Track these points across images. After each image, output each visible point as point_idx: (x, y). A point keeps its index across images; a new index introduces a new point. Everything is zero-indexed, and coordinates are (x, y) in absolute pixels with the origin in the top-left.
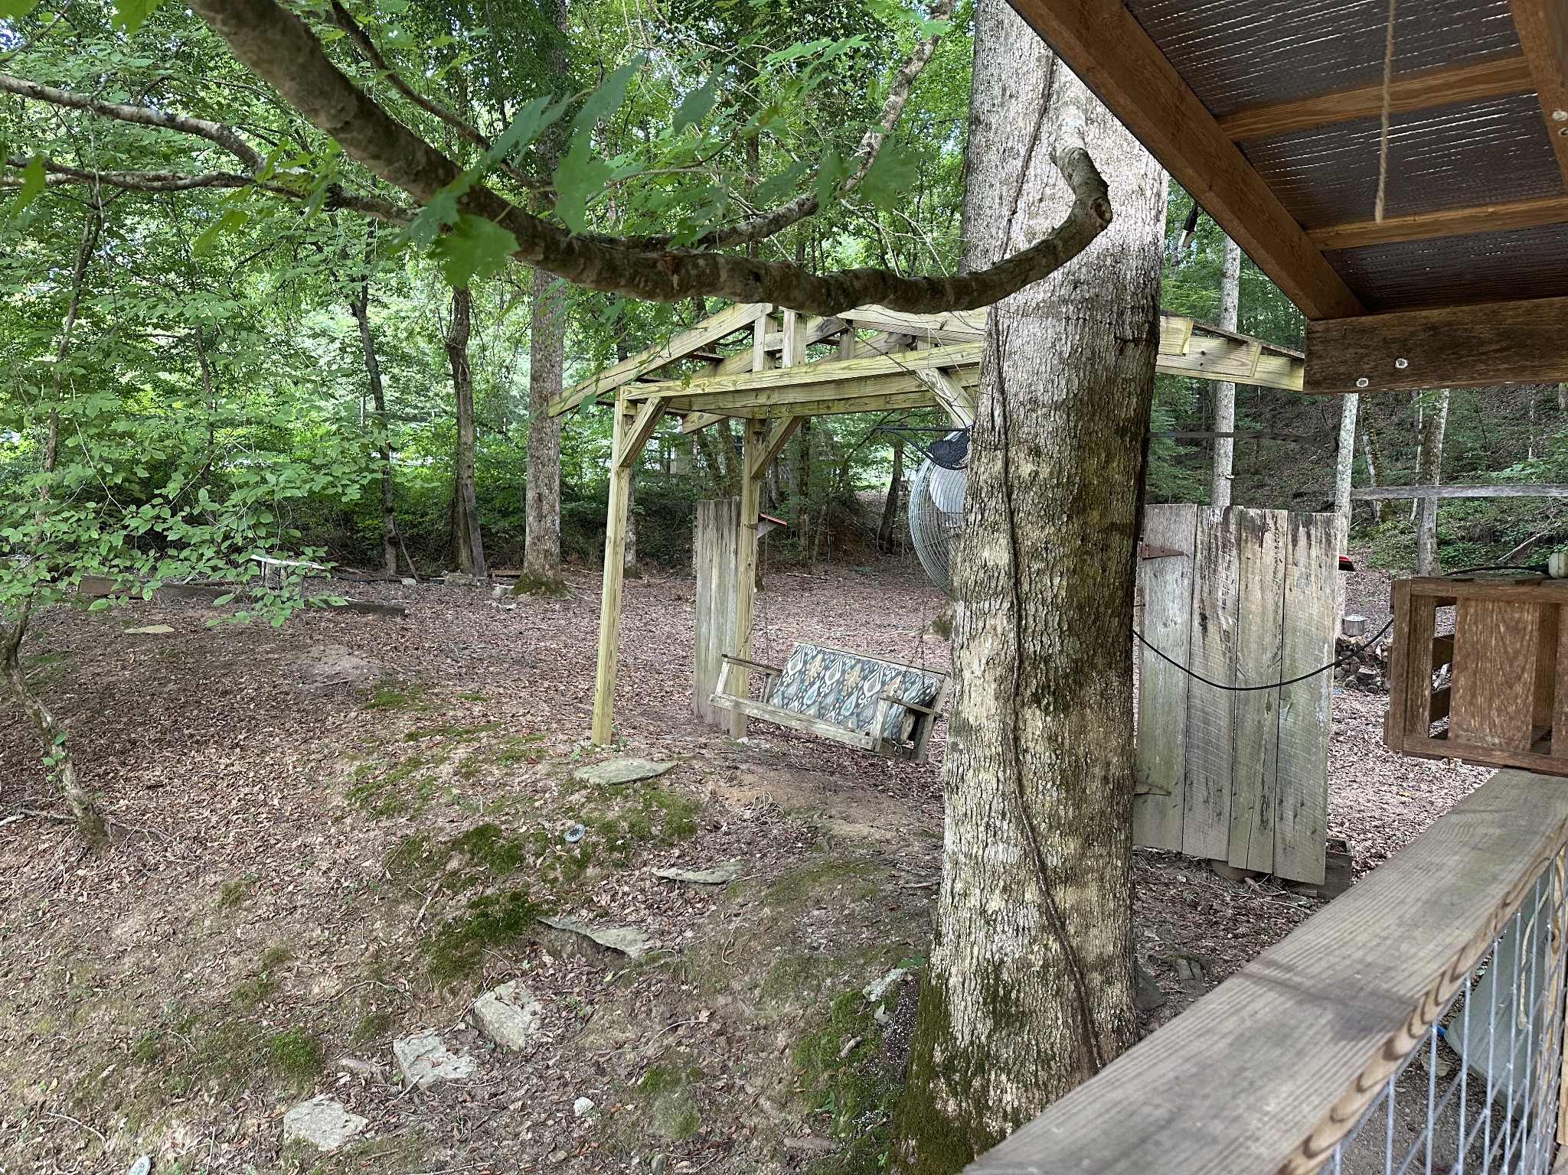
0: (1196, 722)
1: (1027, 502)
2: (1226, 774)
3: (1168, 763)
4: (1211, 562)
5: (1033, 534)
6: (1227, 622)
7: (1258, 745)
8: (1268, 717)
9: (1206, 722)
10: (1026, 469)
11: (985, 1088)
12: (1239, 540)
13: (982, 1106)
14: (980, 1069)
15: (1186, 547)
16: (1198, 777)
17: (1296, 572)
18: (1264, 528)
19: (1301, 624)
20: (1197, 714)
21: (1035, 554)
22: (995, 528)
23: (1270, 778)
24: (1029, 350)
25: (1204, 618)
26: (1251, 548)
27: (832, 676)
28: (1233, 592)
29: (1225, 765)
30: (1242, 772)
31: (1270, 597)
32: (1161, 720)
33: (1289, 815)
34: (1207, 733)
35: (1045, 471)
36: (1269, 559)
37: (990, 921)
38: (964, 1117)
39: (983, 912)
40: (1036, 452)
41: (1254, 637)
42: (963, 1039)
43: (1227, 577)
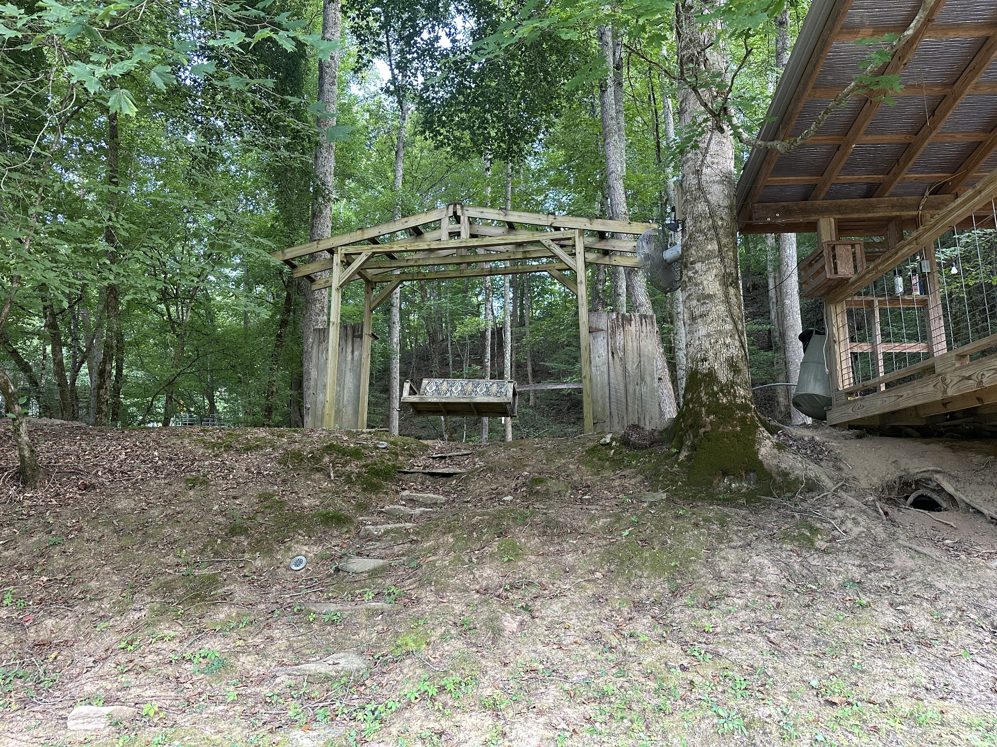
0: (613, 393)
1: (721, 231)
2: (625, 411)
3: (604, 409)
4: (613, 333)
5: (724, 241)
6: (621, 354)
7: (634, 398)
8: (638, 388)
9: (616, 392)
10: (720, 223)
11: (735, 391)
12: (623, 324)
13: (735, 397)
14: (732, 387)
15: (605, 328)
16: (615, 413)
17: (643, 335)
18: (631, 320)
19: (646, 353)
20: (613, 390)
21: (725, 246)
22: (712, 239)
23: (640, 410)
24: (716, 192)
25: (613, 353)
26: (627, 327)
27: (456, 389)
28: (622, 343)
29: (624, 408)
30: (630, 409)
31: (635, 344)
32: (600, 394)
33: (648, 423)
34: (617, 396)
35: (725, 224)
36: (634, 331)
37: (728, 346)
38: (730, 402)
39: (725, 344)
40: (722, 219)
41: (630, 359)
42: (724, 380)
43: (620, 338)
